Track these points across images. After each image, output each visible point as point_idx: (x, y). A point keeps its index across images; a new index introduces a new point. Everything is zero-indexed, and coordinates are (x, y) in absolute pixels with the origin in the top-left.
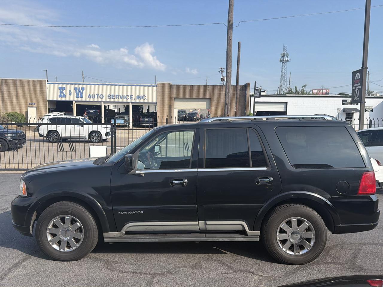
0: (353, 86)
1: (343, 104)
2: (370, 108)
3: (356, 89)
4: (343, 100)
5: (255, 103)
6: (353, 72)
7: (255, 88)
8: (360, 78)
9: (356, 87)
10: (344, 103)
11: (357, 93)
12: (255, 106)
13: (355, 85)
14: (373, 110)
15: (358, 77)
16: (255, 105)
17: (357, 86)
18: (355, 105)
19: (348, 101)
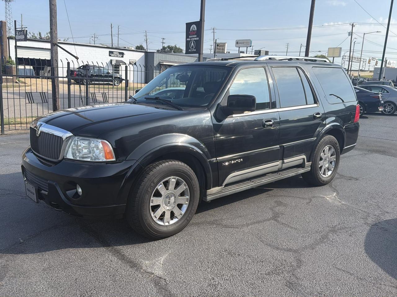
0: (187, 37)
1: (110, 56)
2: (134, 61)
3: (191, 40)
4: (109, 51)
5: (16, 47)
6: (187, 24)
7: (15, 28)
8: (196, 30)
9: (191, 38)
10: (110, 54)
11: (192, 44)
12: (18, 52)
13: (190, 37)
14: (136, 63)
15: (194, 29)
16: (17, 50)
17: (194, 38)
18: (120, 57)
19: (114, 53)
